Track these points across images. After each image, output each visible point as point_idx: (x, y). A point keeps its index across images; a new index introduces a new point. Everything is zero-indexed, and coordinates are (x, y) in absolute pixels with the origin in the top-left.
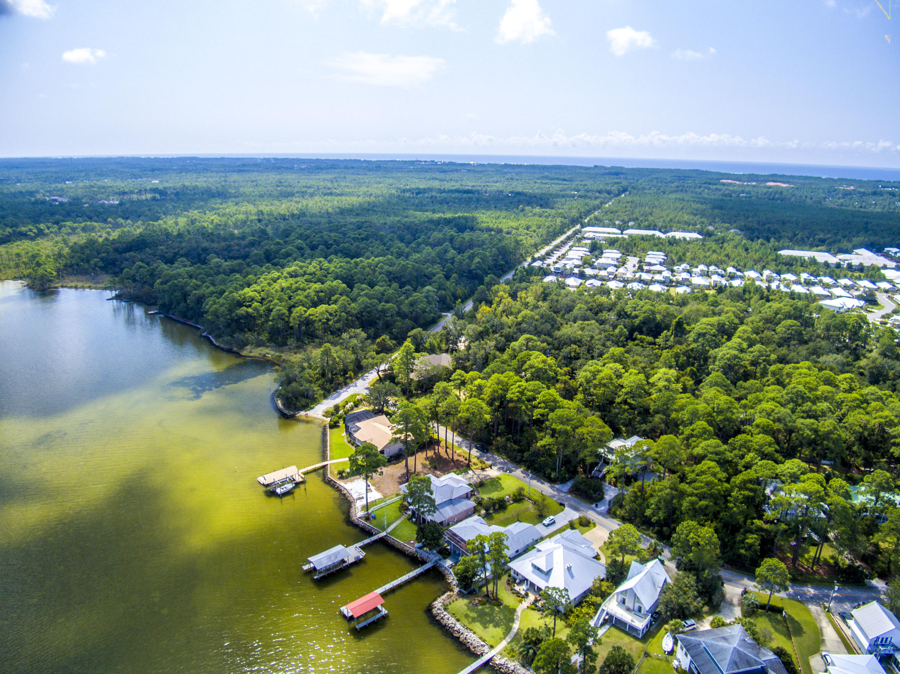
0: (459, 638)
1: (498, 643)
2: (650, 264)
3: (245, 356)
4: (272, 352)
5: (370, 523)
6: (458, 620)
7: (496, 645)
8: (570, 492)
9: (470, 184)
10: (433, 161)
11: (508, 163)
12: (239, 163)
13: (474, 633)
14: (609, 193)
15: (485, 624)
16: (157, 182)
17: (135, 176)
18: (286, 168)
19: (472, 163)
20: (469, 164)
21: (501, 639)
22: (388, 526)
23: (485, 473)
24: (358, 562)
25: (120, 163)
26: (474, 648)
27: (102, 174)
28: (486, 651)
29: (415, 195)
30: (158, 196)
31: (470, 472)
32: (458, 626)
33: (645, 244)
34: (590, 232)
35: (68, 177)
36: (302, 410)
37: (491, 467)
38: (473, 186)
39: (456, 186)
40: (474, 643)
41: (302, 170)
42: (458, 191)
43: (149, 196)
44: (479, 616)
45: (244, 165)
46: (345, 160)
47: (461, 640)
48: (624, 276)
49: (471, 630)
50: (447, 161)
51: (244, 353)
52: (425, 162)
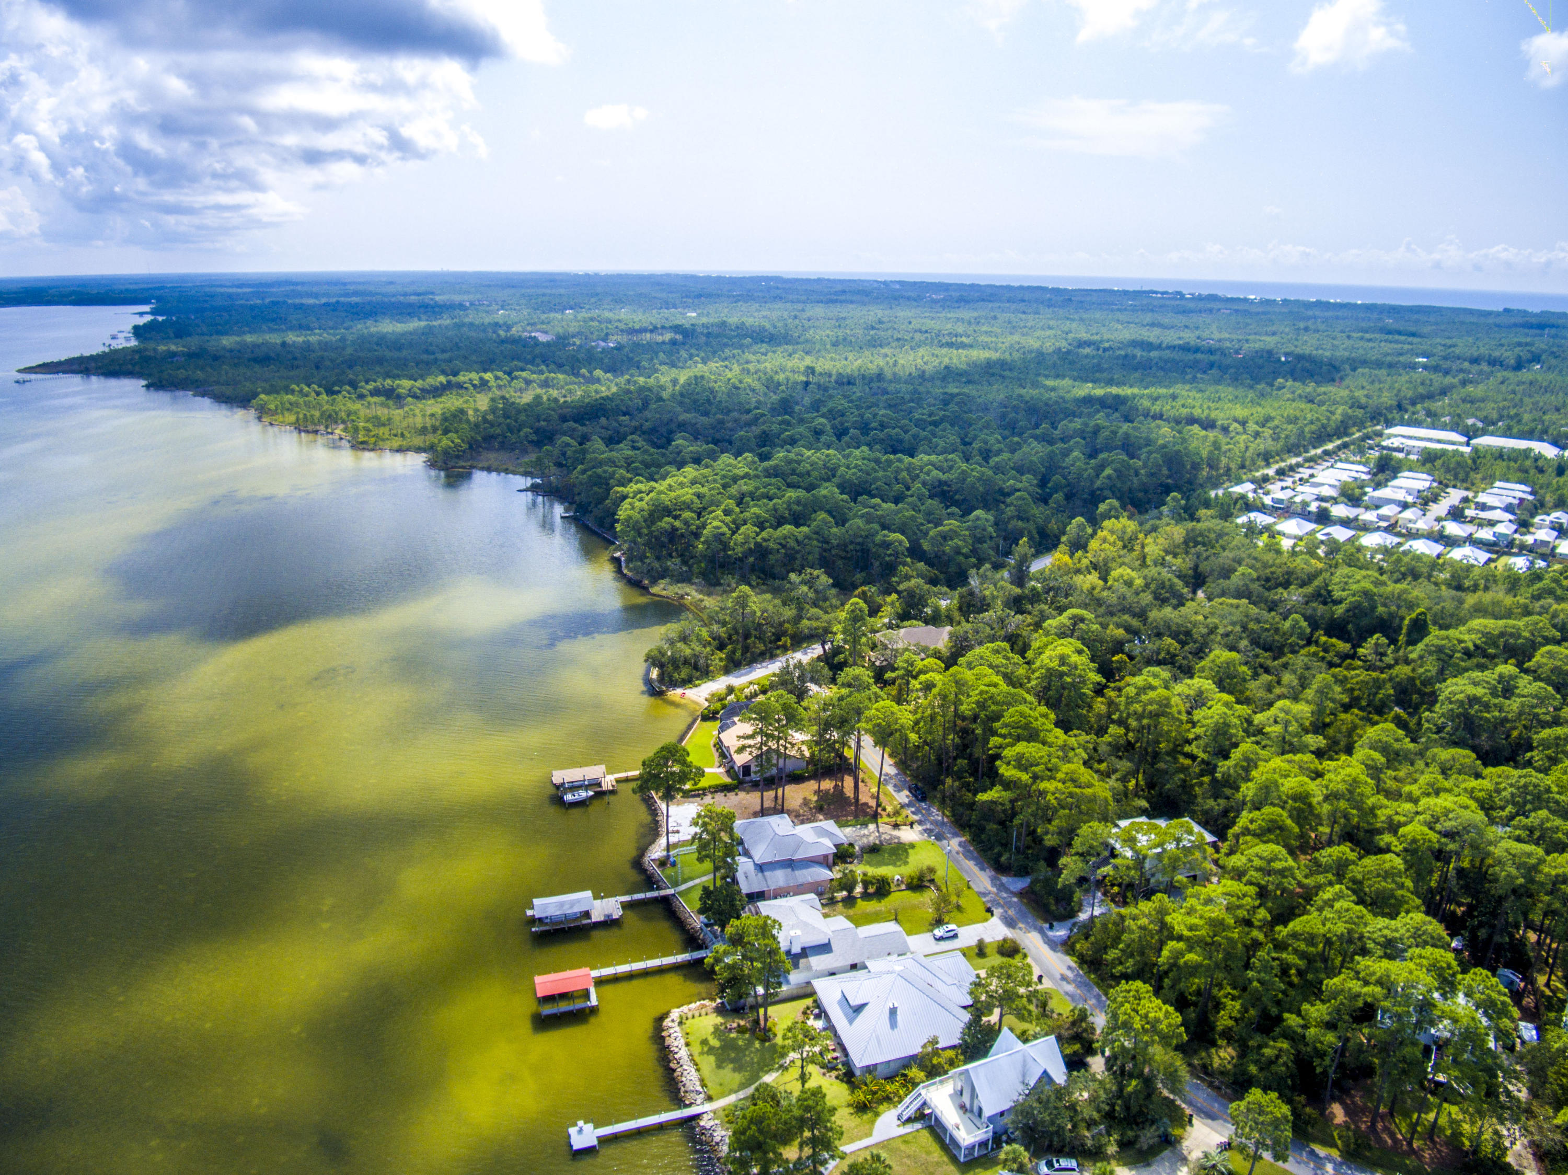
0: (674, 1070)
1: (723, 1095)
2: (1483, 507)
3: (654, 595)
4: (694, 593)
5: (663, 872)
6: (687, 1044)
7: (719, 1098)
8: (1021, 894)
9: (1217, 336)
10: (1179, 293)
11: (1324, 299)
12: (839, 287)
13: (698, 1070)
14: (1493, 362)
15: (723, 1062)
16: (694, 315)
17: (667, 305)
18: (909, 299)
19: (1252, 297)
20: (1246, 300)
21: (732, 1091)
22: (685, 881)
23: (896, 833)
24: (609, 923)
25: (658, 284)
26: (686, 1092)
27: (619, 301)
28: (699, 1102)
29: (1100, 352)
30: (679, 337)
31: (872, 827)
32: (683, 1053)
33: (1500, 467)
34: (1396, 436)
35: (572, 303)
36: (680, 686)
37: (911, 824)
38: (1220, 341)
39: (1189, 337)
40: (688, 1084)
41: (935, 302)
42: (1186, 348)
43: (668, 336)
44: (723, 1048)
45: (844, 292)
46: (1021, 288)
47: (676, 1074)
48: (1410, 525)
49: (696, 1064)
50: (1205, 292)
51: (655, 590)
52: (1163, 293)
